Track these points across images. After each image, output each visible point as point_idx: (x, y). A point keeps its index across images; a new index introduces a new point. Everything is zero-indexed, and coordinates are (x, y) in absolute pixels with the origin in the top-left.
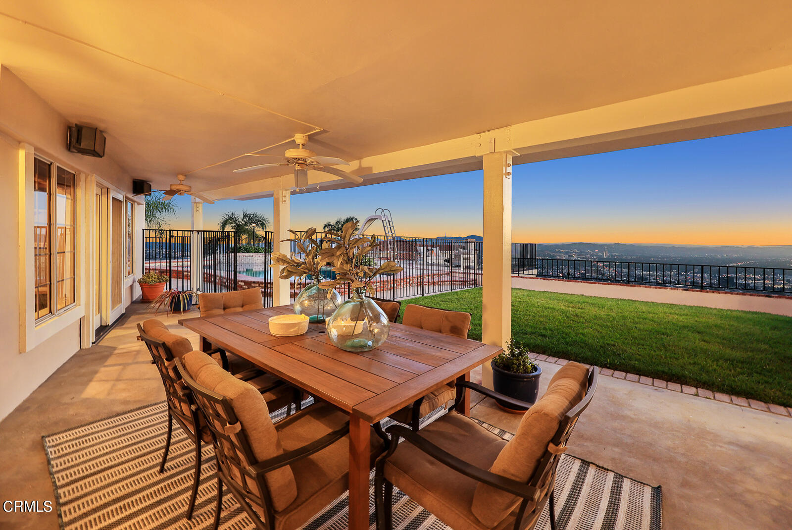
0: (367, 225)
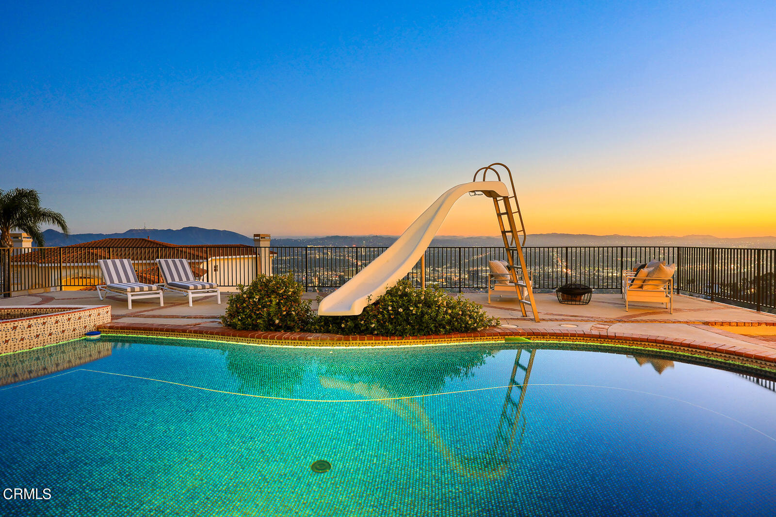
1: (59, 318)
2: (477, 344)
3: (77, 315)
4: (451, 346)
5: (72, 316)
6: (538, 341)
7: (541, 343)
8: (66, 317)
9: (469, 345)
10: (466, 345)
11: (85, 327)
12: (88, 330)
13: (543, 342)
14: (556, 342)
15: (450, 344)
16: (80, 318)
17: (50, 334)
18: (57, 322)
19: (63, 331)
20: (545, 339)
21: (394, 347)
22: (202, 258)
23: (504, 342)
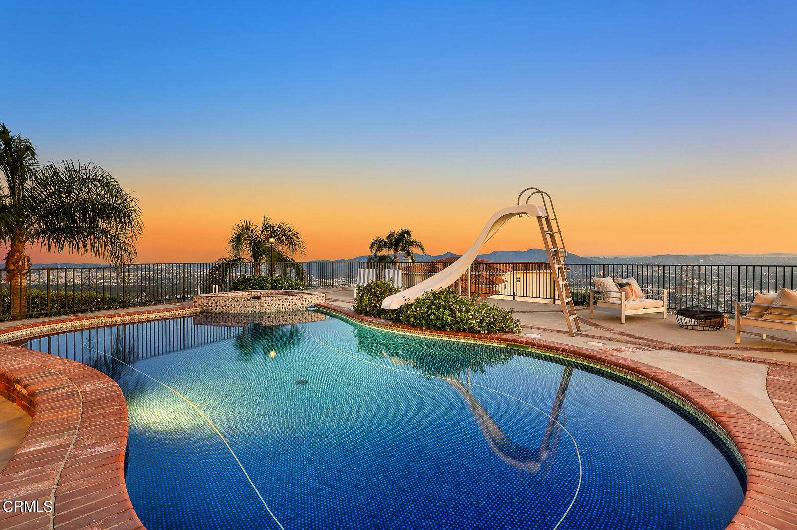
0: (494, 230)
1: (294, 297)
2: (482, 345)
3: (304, 297)
4: (459, 342)
5: (301, 297)
6: (536, 352)
7: (538, 353)
8: (298, 297)
9: (475, 344)
10: (472, 344)
11: (309, 303)
12: (310, 305)
13: (539, 352)
14: (551, 355)
15: (458, 341)
16: (305, 298)
17: (289, 305)
18: (293, 299)
19: (296, 304)
20: (541, 351)
21: (418, 336)
22: (503, 271)
23: (505, 347)
